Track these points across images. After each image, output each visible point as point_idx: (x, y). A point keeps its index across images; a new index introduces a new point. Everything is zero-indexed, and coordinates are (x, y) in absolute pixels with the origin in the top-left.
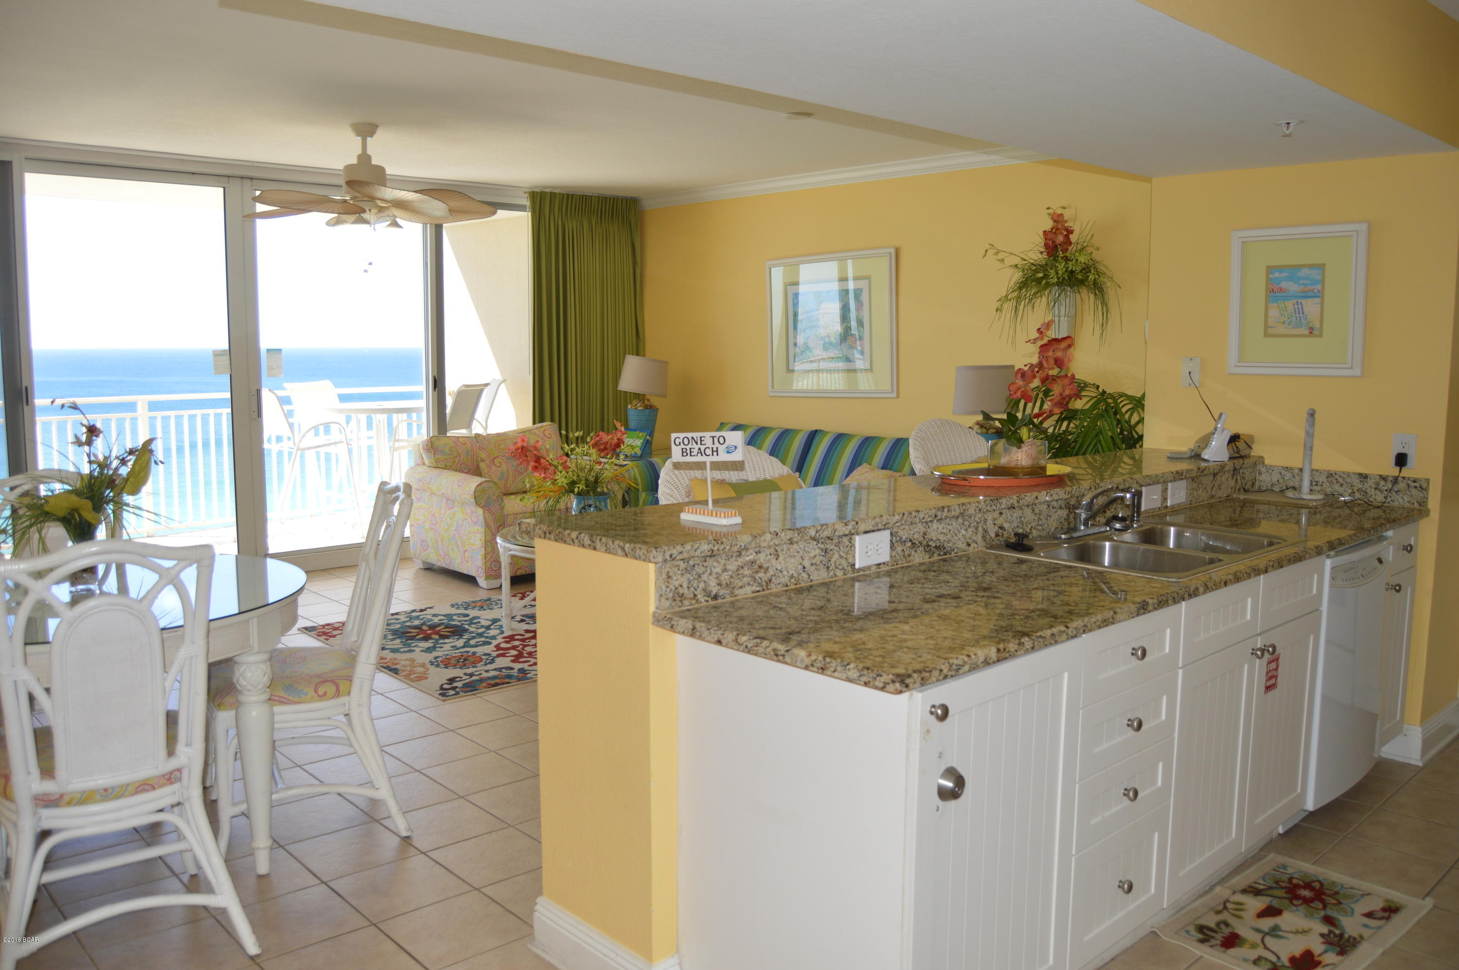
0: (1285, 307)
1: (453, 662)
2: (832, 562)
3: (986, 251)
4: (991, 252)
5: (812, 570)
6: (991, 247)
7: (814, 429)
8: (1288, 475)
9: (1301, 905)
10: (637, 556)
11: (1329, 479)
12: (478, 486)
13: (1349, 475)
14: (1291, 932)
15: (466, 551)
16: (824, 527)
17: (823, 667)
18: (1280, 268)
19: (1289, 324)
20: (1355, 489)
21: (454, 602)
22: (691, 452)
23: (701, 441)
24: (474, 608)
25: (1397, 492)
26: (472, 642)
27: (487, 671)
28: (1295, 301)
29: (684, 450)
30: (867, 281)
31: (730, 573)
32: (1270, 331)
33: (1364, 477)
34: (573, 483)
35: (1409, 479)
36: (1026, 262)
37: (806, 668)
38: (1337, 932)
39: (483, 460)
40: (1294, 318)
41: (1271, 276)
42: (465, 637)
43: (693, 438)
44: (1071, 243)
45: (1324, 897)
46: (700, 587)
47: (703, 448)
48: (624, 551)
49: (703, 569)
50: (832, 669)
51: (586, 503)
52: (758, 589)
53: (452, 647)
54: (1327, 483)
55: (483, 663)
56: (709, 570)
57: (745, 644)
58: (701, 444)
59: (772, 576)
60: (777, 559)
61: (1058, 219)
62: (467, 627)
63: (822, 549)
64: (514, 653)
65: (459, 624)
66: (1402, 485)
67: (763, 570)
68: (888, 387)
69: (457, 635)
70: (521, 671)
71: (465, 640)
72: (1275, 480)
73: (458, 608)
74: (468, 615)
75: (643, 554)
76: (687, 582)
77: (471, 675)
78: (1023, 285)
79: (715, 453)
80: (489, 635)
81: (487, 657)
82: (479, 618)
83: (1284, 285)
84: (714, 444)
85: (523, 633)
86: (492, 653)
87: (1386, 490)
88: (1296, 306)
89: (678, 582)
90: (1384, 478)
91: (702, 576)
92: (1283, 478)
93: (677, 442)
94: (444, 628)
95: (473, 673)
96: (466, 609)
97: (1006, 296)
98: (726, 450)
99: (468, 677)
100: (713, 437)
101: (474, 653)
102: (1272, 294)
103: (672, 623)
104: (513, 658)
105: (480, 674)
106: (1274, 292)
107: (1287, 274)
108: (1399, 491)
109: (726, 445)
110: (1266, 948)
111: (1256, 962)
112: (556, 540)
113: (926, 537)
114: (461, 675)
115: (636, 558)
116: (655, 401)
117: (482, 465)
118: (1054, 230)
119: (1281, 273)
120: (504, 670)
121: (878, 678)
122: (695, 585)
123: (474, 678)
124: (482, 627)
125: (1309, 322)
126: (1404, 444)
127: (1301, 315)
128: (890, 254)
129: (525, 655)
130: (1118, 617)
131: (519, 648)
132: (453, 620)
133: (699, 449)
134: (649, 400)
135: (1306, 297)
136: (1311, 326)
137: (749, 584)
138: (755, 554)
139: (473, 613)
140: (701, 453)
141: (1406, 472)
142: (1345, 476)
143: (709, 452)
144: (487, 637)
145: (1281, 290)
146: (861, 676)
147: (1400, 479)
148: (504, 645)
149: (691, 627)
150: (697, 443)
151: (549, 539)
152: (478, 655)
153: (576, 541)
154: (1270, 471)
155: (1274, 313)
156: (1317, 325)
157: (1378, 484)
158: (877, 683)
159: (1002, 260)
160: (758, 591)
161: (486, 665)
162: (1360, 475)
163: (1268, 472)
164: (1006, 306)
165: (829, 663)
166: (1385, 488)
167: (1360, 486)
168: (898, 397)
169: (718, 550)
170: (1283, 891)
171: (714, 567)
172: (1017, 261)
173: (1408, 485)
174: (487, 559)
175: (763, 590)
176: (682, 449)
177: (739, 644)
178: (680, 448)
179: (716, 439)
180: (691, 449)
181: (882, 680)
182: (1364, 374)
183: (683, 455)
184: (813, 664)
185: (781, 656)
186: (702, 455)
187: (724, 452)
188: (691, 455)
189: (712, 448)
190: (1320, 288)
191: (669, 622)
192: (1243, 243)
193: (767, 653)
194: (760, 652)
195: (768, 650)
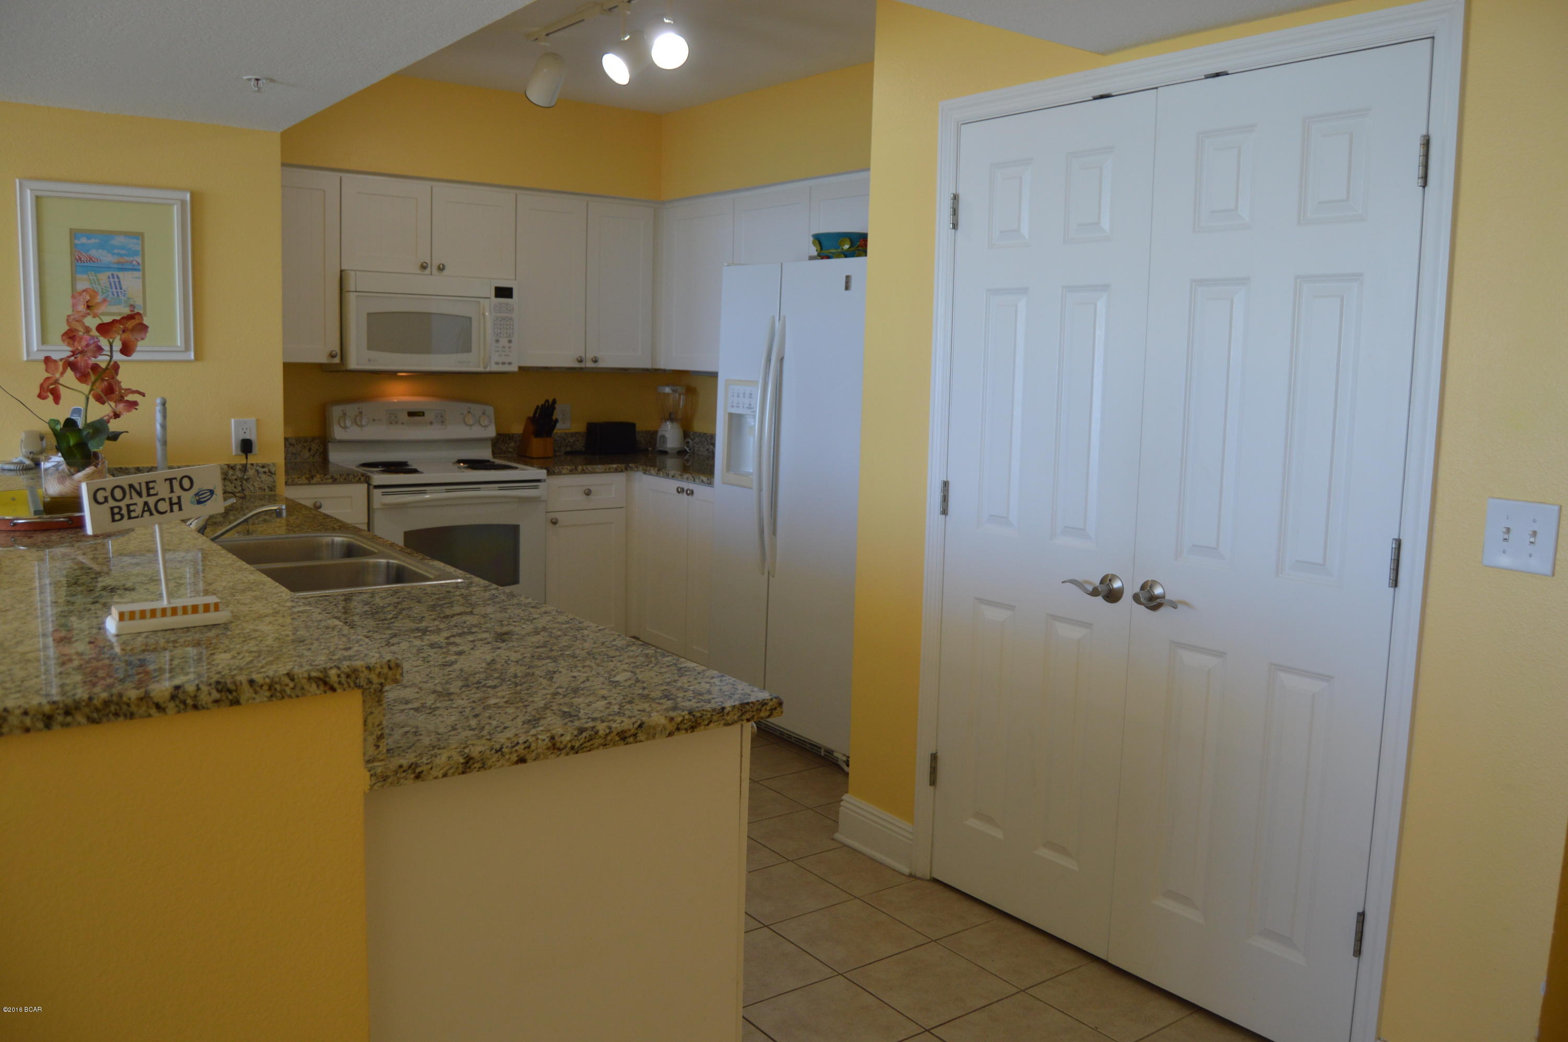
0: (97, 277)
18: (89, 234)
22: (129, 511)
23: (148, 489)
25: (247, 480)
29: (116, 510)
35: (257, 465)
40: (110, 294)
41: (76, 242)
43: (131, 486)
47: (151, 501)
48: (325, 683)
58: (149, 495)
66: (251, 472)
79: (176, 507)
83: (94, 253)
84: (172, 491)
87: (236, 480)
88: (112, 280)
93: (102, 496)
98: (195, 499)
100: (171, 480)
102: (79, 264)
103: (418, 770)
106: (81, 261)
107: (97, 241)
108: (248, 479)
109: (194, 490)
119: (89, 238)
125: (129, 298)
126: (246, 430)
127: (119, 290)
133: (146, 503)
135: (123, 269)
136: (132, 303)
140: (149, 510)
141: (252, 459)
143: (163, 506)
145: (91, 259)
147: (249, 466)
150: (140, 494)
155: (82, 282)
156: (138, 302)
166: (234, 477)
173: (257, 471)
176: (112, 509)
177: (559, 749)
178: (106, 507)
179: (176, 484)
180: (128, 506)
181: (768, 708)
182: (197, 358)
183: (114, 520)
184: (679, 726)
185: (631, 736)
186: (151, 514)
187: (192, 502)
188: (130, 518)
189: (170, 499)
190: (140, 260)
191: (410, 771)
192: (37, 197)
193: (608, 742)
194: (596, 745)
195: (609, 738)
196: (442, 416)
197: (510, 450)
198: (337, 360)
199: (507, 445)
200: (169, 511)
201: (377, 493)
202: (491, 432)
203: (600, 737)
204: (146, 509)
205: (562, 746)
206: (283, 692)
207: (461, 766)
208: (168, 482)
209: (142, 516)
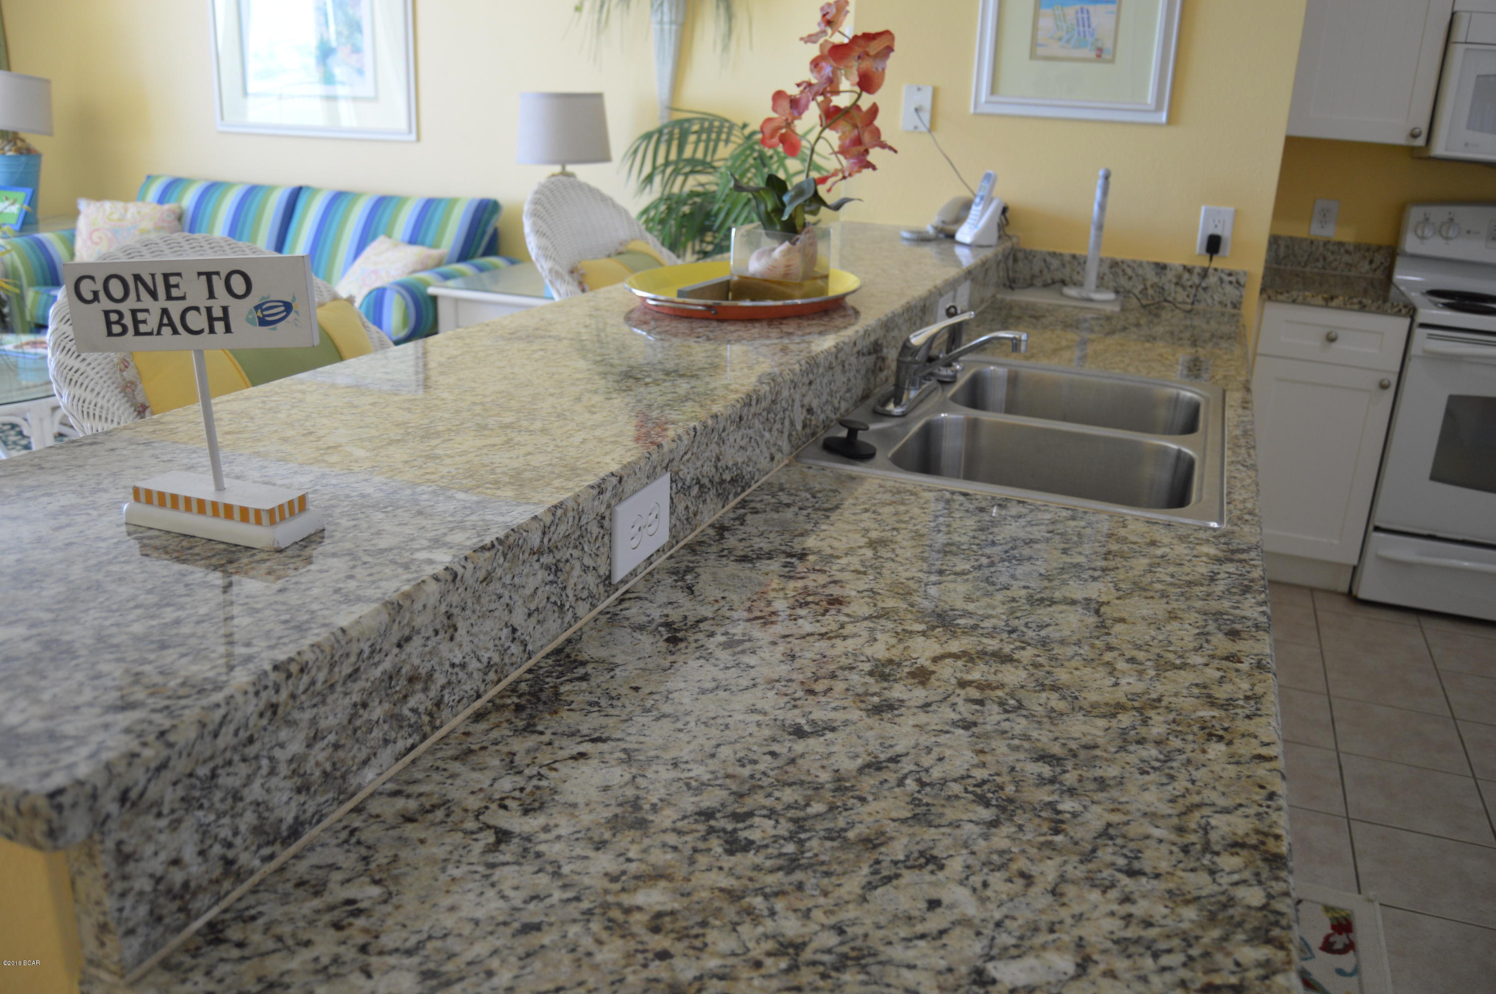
0: (1064, 16)
2: (570, 592)
5: (531, 629)
7: (297, 183)
8: (1055, 263)
11: (1113, 270)
13: (1141, 264)
16: (559, 512)
19: (1068, 41)
20: (1149, 284)
22: (136, 322)
23: (168, 287)
25: (1205, 289)
28: (1078, 7)
29: (114, 317)
31: (332, 738)
32: (1040, 51)
33: (1161, 268)
35: (1222, 271)
40: (1076, 32)
43: (137, 278)
46: (243, 828)
47: (175, 309)
49: (243, 770)
52: (410, 741)
54: (1110, 276)
56: (265, 762)
58: (169, 297)
59: (443, 688)
60: (452, 639)
63: (548, 568)
66: (1212, 280)
67: (419, 686)
68: (404, 125)
72: (1036, 270)
76: (197, 837)
79: (219, 326)
84: (212, 295)
87: (1191, 286)
88: (1080, 15)
89: (163, 856)
90: (1189, 270)
91: (245, 792)
92: (1048, 268)
93: (85, 290)
98: (254, 317)
100: (209, 275)
108: (1207, 287)
109: (254, 299)
116: (35, 141)
122: (225, 833)
125: (1097, 40)
126: (1217, 223)
127: (1087, 29)
133: (165, 312)
134: (23, 141)
136: (1100, 45)
137: (386, 742)
138: (396, 650)
140: (171, 324)
141: (1218, 262)
142: (1135, 266)
143: (197, 321)
147: (1211, 271)
150: (154, 295)
154: (1030, 257)
155: (1046, 23)
156: (1108, 44)
157: (1179, 277)
160: (413, 747)
162: (1157, 265)
163: (1026, 258)
164: (588, 3)
166: (1189, 283)
167: (1156, 280)
168: (419, 139)
169: (293, 696)
171: (282, 746)
173: (1221, 280)
175: (424, 737)
176: (107, 313)
178: (96, 310)
179: (218, 284)
180: (134, 312)
182: (1171, 120)
183: (110, 333)
186: (175, 332)
188: (137, 333)
189: (209, 310)
198: (1420, 142)
200: (207, 330)
201: (1420, 333)
204: (165, 321)
208: (203, 278)
209: (159, 333)
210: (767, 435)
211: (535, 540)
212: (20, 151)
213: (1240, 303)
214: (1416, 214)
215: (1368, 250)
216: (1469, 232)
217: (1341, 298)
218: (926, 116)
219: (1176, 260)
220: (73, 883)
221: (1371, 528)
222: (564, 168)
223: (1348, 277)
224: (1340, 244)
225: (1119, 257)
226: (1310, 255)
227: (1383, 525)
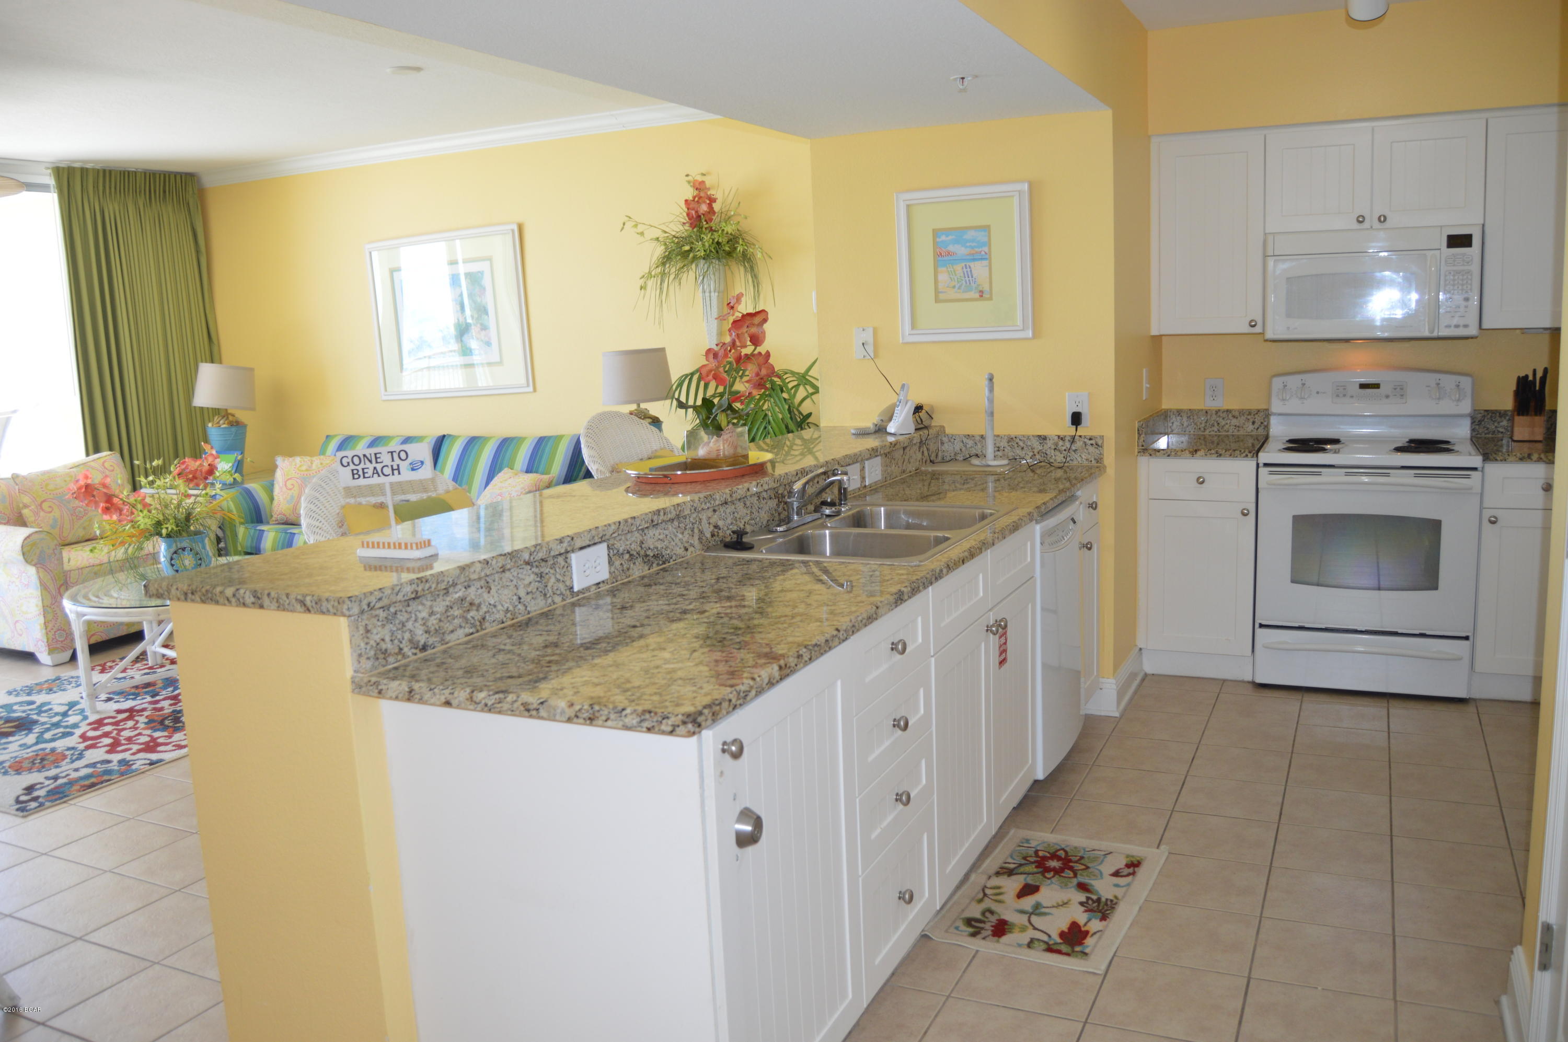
0: (954, 271)
1: (26, 764)
2: (549, 588)
3: (624, 224)
4: (629, 225)
5: (529, 600)
6: (628, 219)
7: (441, 434)
9: (1053, 877)
10: (325, 610)
11: (1010, 444)
12: (25, 539)
13: (1028, 438)
14: (1053, 907)
15: (17, 622)
16: (538, 547)
17: (591, 716)
18: (947, 231)
19: (959, 288)
20: (1036, 451)
21: (10, 688)
22: (364, 473)
23: (376, 458)
24: (39, 692)
25: (1075, 451)
26: (47, 736)
27: (76, 770)
28: (963, 265)
29: (355, 472)
30: (489, 262)
31: (438, 616)
32: (941, 296)
33: (1042, 438)
34: (159, 524)
35: (1085, 437)
36: (667, 235)
37: (569, 720)
38: (1095, 897)
39: (26, 506)
40: (964, 282)
41: (938, 240)
42: (37, 730)
43: (365, 456)
44: (714, 213)
45: (1071, 864)
46: (406, 638)
47: (379, 467)
48: (305, 605)
49: (406, 616)
50: (604, 718)
51: (179, 546)
52: (471, 631)
53: (21, 746)
54: (1009, 448)
55: (68, 760)
56: (413, 615)
57: (483, 702)
58: (377, 462)
59: (486, 613)
60: (489, 592)
61: (699, 187)
62: (35, 717)
63: (536, 574)
64: (107, 741)
65: (24, 715)
66: (1079, 444)
67: (475, 608)
68: (523, 381)
69: (25, 730)
70: (122, 762)
71: (36, 735)
72: (957, 448)
73: (17, 695)
74: (32, 703)
75: (333, 606)
76: (390, 634)
77: (56, 778)
78: (666, 259)
79: (396, 472)
80: (69, 723)
81: (72, 752)
82: (49, 703)
83: (951, 248)
84: (393, 460)
85: (114, 714)
86: (77, 745)
87: (1065, 450)
88: (965, 270)
89: (379, 636)
90: (1062, 438)
91: (406, 624)
92: (966, 446)
93: (345, 461)
94: (4, 724)
95: (57, 775)
96: (29, 694)
97: (650, 273)
98: (409, 467)
99: (52, 781)
100: (392, 452)
101: (53, 750)
102: (940, 258)
103: (380, 687)
104: (107, 748)
105: (68, 775)
106: (941, 256)
107: (954, 237)
108: (1076, 450)
109: (409, 460)
110: (1035, 928)
111: (1030, 945)
112: (203, 602)
113: (643, 546)
114: (42, 780)
115: (323, 613)
116: (241, 416)
117: (26, 512)
118: (696, 199)
119: (947, 236)
120: (99, 765)
121: (664, 721)
122: (399, 636)
123: (60, 781)
124: (57, 714)
125: (978, 286)
126: (1077, 403)
127: (971, 279)
128: (513, 231)
129: (123, 742)
130: (880, 611)
131: (114, 734)
132: (14, 711)
133: (375, 468)
134: (233, 415)
135: (974, 260)
136: (981, 289)
137: (461, 627)
138: (464, 589)
139: (40, 699)
140: (377, 473)
141: (1082, 431)
142: (1025, 439)
143: (387, 471)
144: (67, 727)
145: (949, 253)
146: (641, 721)
147: (1076, 437)
148: (91, 734)
149: (407, 689)
150: (370, 461)
151: (193, 601)
152: (59, 750)
153: (233, 600)
154: (952, 440)
155: (943, 277)
156: (986, 287)
157: (1056, 444)
158: (663, 727)
159: (642, 234)
160: (472, 634)
161: (73, 762)
162: (1039, 436)
163: (950, 441)
164: (650, 283)
165: (598, 711)
166: (1064, 448)
167: (1040, 448)
168: (535, 390)
169: (423, 590)
170: (1034, 866)
171: (420, 612)
172: (658, 234)
173: (1085, 444)
174: (49, 629)
175: (478, 631)
176: (353, 470)
177: (476, 703)
178: (349, 469)
179: (395, 455)
180: (363, 469)
181: (670, 722)
182: (1036, 335)
183: (354, 478)
184: (578, 714)
185: (534, 709)
186: (379, 476)
187: (408, 469)
188: (364, 477)
189: (392, 466)
190: (987, 250)
191: (375, 686)
192: (908, 206)
193: (514, 709)
194: (505, 708)
195: (516, 705)
196: (1402, 389)
197: (1501, 430)
198: (1258, 329)
199: (1496, 424)
200: (391, 474)
201: (1263, 471)
202: (1466, 407)
203: (507, 703)
205: (477, 701)
206: (283, 605)
207: (407, 694)
208: (390, 454)
209: (373, 476)
210: (680, 536)
211: (526, 556)
212: (231, 424)
213: (1101, 459)
214: (1277, 383)
215: (1250, 414)
216: (1318, 393)
217: (1202, 450)
218: (870, 349)
219: (1052, 431)
220: (351, 641)
221: (1257, 625)
222: (639, 406)
223: (1238, 437)
224: (1228, 411)
225: (1013, 433)
226: (1206, 422)
227: (1264, 623)
